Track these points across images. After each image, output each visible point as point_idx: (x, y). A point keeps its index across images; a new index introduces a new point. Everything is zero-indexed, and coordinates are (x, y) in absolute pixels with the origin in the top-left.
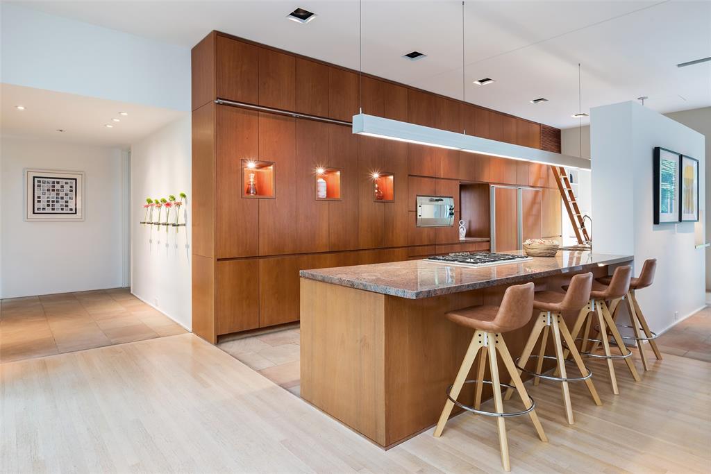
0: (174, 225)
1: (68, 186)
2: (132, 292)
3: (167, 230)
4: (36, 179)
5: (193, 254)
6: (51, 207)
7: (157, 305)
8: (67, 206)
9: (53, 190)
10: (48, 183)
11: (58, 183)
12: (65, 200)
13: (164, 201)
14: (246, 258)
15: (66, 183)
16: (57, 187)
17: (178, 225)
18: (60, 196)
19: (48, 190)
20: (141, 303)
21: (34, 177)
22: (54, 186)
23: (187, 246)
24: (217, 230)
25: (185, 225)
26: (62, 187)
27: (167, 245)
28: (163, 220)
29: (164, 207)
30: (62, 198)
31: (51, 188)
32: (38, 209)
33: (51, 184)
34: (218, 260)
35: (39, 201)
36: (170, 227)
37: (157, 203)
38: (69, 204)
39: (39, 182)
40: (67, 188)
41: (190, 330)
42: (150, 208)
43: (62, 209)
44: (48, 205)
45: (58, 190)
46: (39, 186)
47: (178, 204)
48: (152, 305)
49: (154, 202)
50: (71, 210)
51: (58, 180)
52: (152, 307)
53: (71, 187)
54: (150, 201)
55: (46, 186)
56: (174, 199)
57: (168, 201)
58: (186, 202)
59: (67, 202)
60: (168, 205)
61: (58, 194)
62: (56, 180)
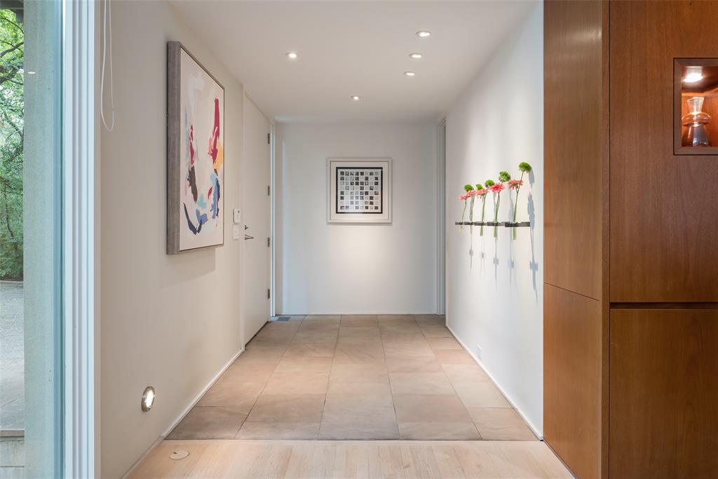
0: (508, 225)
1: (374, 176)
2: (447, 325)
3: (496, 235)
4: (339, 171)
5: (545, 283)
6: (355, 205)
7: (479, 358)
8: (371, 203)
9: (357, 184)
10: (352, 174)
11: (362, 174)
12: (369, 195)
13: (490, 184)
14: (686, 305)
15: (371, 174)
16: (362, 179)
17: (516, 225)
18: (365, 190)
19: (352, 184)
20: (458, 347)
21: (337, 168)
22: (357, 179)
23: (534, 266)
24: (610, 234)
25: (528, 224)
26: (367, 179)
27: (496, 261)
28: (490, 218)
29: (490, 194)
30: (367, 193)
31: (355, 181)
32: (342, 207)
33: (355, 176)
34: (613, 305)
35: (342, 198)
36: (501, 229)
37: (480, 188)
38: (374, 201)
39: (342, 173)
40: (372, 180)
41: (540, 434)
42: (469, 199)
43: (367, 208)
44: (352, 203)
45: (362, 183)
46: (342, 179)
47: (516, 185)
48: (472, 354)
49: (475, 188)
50: (376, 208)
51: (362, 170)
52: (472, 358)
53: (377, 179)
54: (469, 188)
55: (349, 179)
56: (509, 178)
57: (497, 181)
58: (532, 180)
59: (371, 198)
60: (497, 188)
61: (362, 188)
62: (360, 171)
